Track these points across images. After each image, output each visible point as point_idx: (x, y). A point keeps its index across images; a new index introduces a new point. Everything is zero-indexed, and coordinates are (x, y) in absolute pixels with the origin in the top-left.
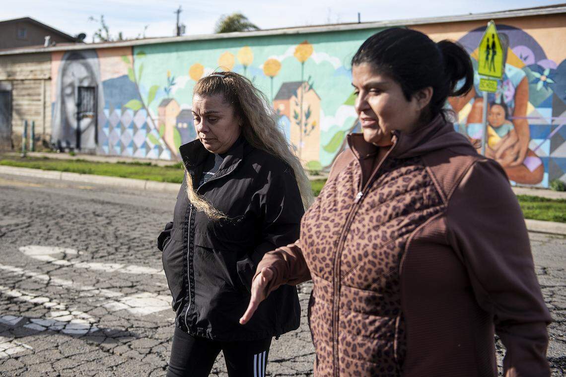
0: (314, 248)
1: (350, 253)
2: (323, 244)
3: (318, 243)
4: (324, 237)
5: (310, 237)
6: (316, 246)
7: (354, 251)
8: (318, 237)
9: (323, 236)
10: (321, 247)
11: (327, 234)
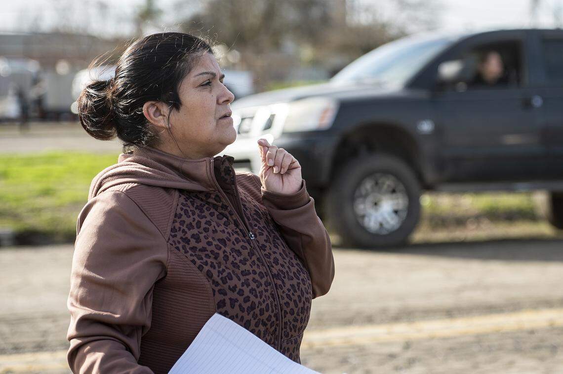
0: (257, 311)
1: (291, 299)
2: (264, 301)
3: (259, 303)
4: (261, 292)
5: (247, 300)
6: (258, 307)
7: (293, 294)
8: (256, 296)
9: (259, 292)
10: (264, 306)
11: (262, 288)
